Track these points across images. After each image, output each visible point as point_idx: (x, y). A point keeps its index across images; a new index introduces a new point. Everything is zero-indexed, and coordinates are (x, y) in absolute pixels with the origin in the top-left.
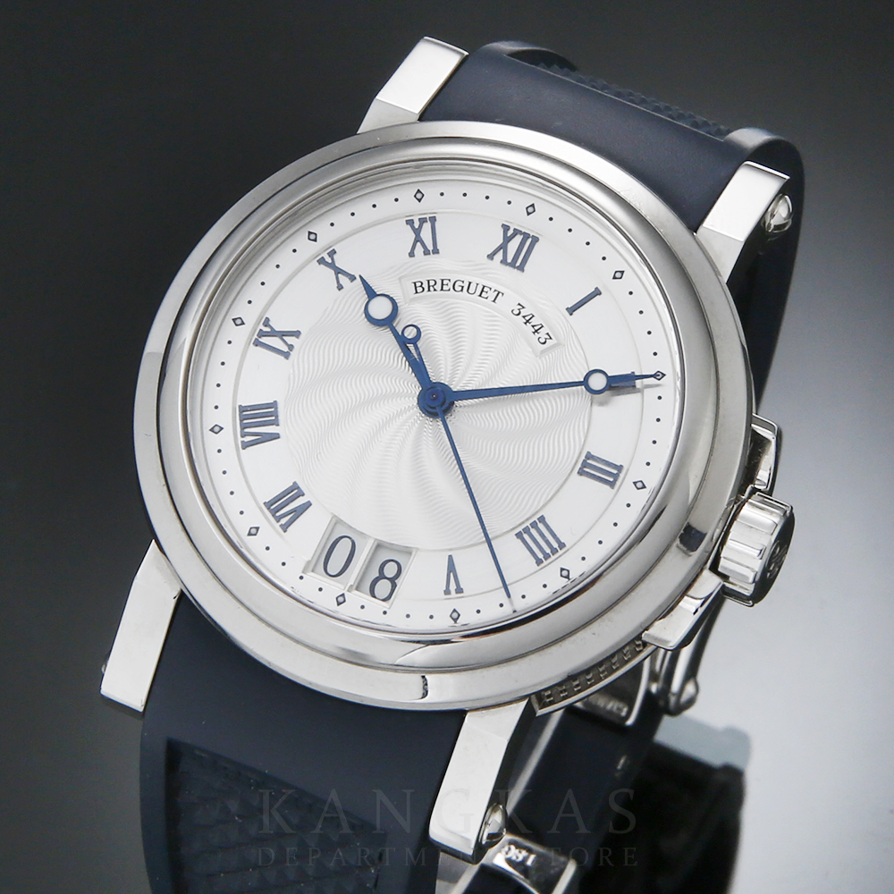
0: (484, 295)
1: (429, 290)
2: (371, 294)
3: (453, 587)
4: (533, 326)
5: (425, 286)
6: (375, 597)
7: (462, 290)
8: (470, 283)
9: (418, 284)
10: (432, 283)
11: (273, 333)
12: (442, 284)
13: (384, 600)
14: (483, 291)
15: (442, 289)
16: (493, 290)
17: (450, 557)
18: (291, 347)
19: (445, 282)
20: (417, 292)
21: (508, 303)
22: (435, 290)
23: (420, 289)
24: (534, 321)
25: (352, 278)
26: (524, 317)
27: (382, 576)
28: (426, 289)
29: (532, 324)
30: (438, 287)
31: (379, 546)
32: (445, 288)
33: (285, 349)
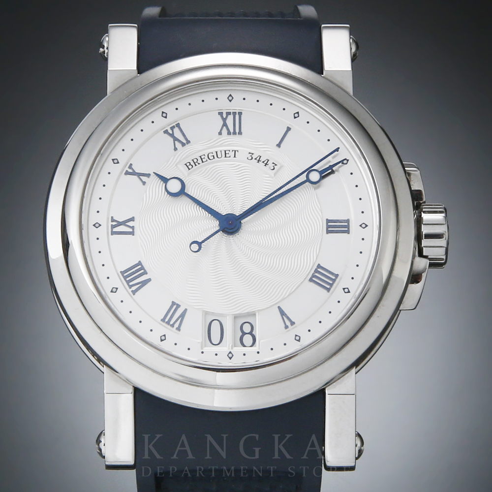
0: (227, 155)
1: (196, 165)
2: (165, 180)
3: (288, 323)
4: (263, 162)
5: (192, 163)
6: (245, 346)
7: (214, 158)
8: (217, 152)
9: (188, 164)
10: (195, 161)
11: (120, 224)
12: (202, 159)
13: (251, 346)
14: (226, 154)
15: (203, 162)
16: (231, 151)
17: (279, 307)
18: (133, 228)
19: (202, 157)
20: (189, 169)
21: (243, 154)
22: (199, 164)
23: (190, 167)
24: (262, 159)
25: (148, 175)
26: (256, 159)
27: (244, 334)
28: (194, 165)
29: (262, 161)
30: (200, 161)
31: (236, 317)
32: (204, 160)
33: (131, 230)
